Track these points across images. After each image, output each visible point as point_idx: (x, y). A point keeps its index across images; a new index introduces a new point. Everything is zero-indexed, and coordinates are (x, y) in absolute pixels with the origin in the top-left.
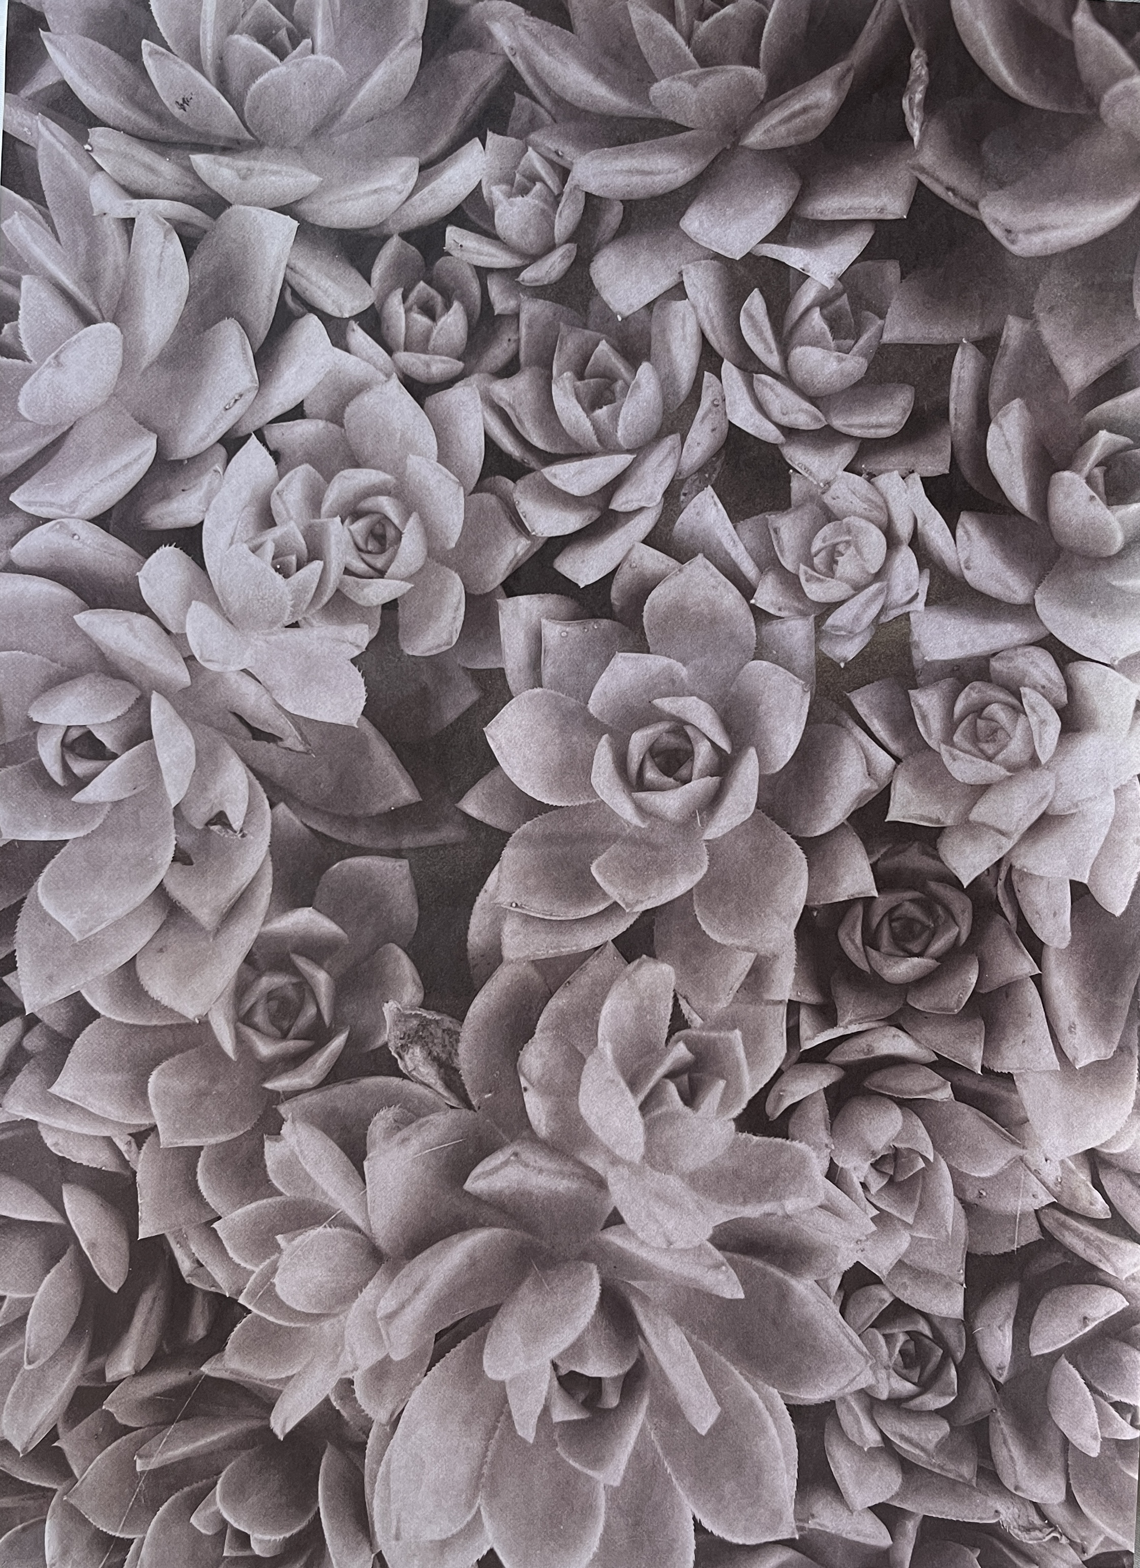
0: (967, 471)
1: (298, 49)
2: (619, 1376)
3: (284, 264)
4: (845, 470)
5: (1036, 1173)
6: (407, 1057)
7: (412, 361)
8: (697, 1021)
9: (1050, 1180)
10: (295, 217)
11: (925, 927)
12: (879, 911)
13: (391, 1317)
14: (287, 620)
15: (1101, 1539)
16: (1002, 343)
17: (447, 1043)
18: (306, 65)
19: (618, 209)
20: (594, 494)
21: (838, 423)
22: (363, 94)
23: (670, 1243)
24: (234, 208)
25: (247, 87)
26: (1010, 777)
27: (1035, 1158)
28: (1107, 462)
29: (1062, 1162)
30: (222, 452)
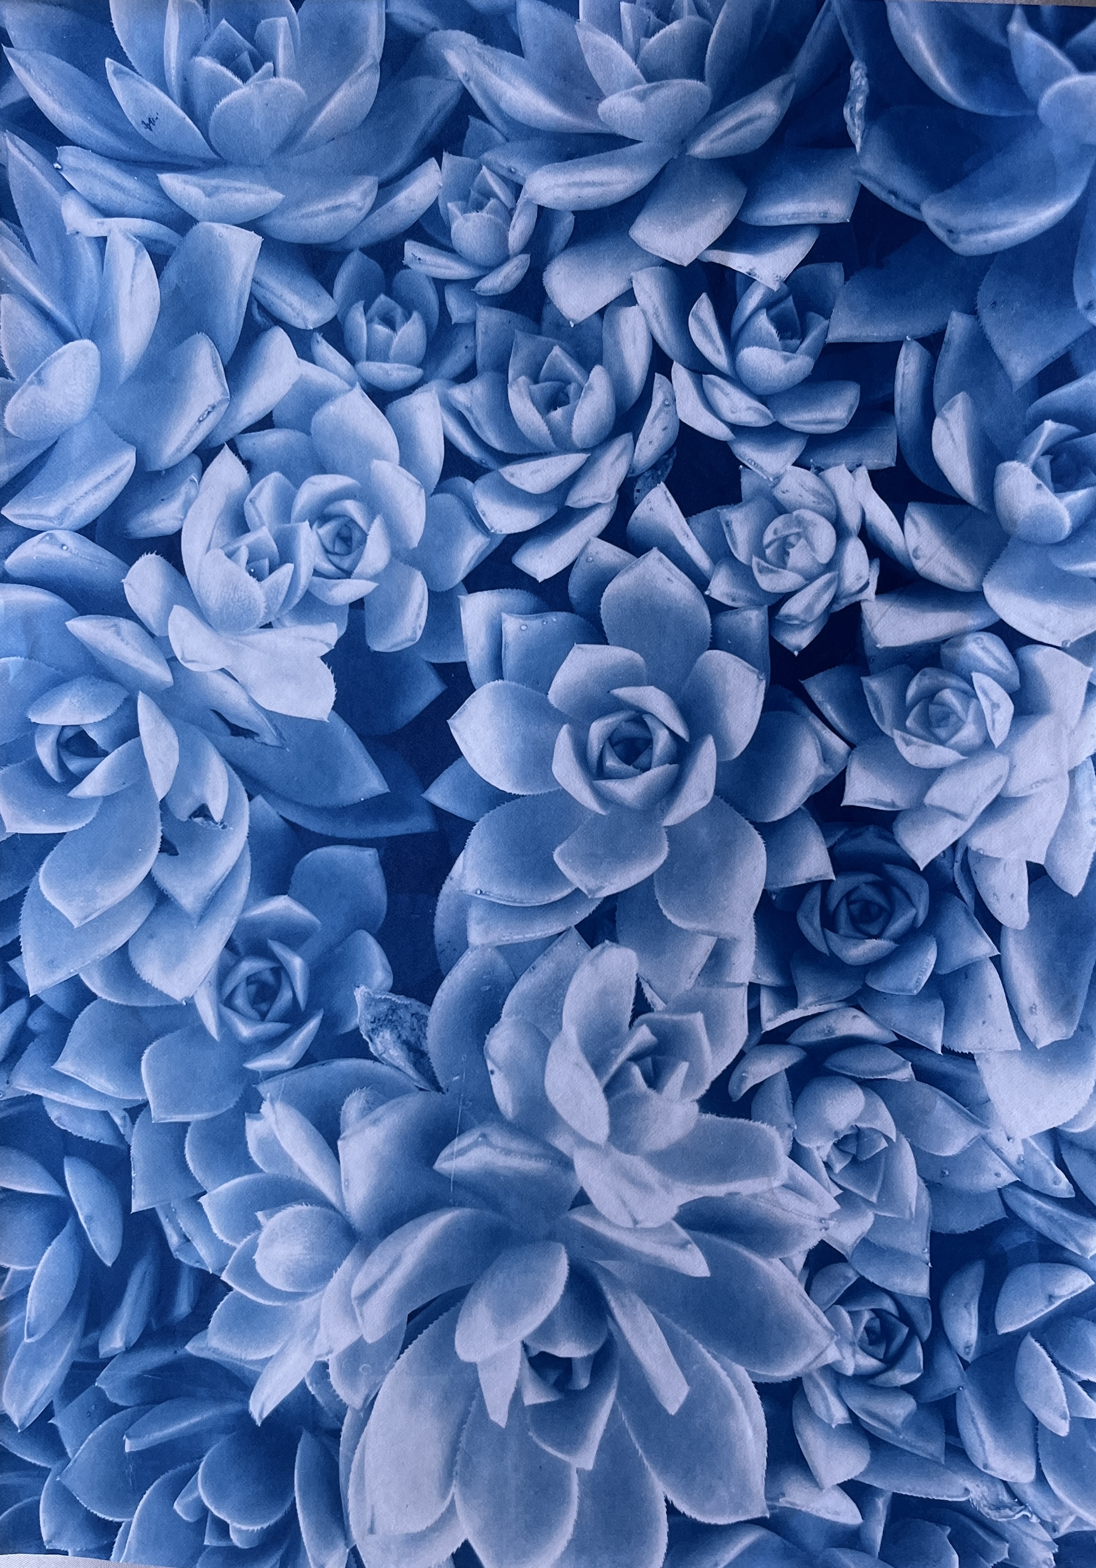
0: (913, 465)
1: (260, 72)
2: (589, 1356)
3: (250, 278)
4: (795, 464)
5: (998, 1151)
6: (377, 1040)
7: (375, 370)
8: (658, 1004)
9: (1013, 1159)
10: (258, 231)
11: (881, 909)
12: (836, 895)
13: (365, 1296)
14: (261, 619)
15: (1072, 1519)
16: (946, 339)
17: (415, 1026)
18: (267, 88)
19: (571, 218)
20: (549, 492)
21: (788, 420)
22: (323, 114)
23: (635, 1222)
24: (200, 224)
25: (211, 110)
26: (964, 760)
27: (997, 1137)
28: (1053, 451)
29: (1025, 1142)
30: (197, 461)
